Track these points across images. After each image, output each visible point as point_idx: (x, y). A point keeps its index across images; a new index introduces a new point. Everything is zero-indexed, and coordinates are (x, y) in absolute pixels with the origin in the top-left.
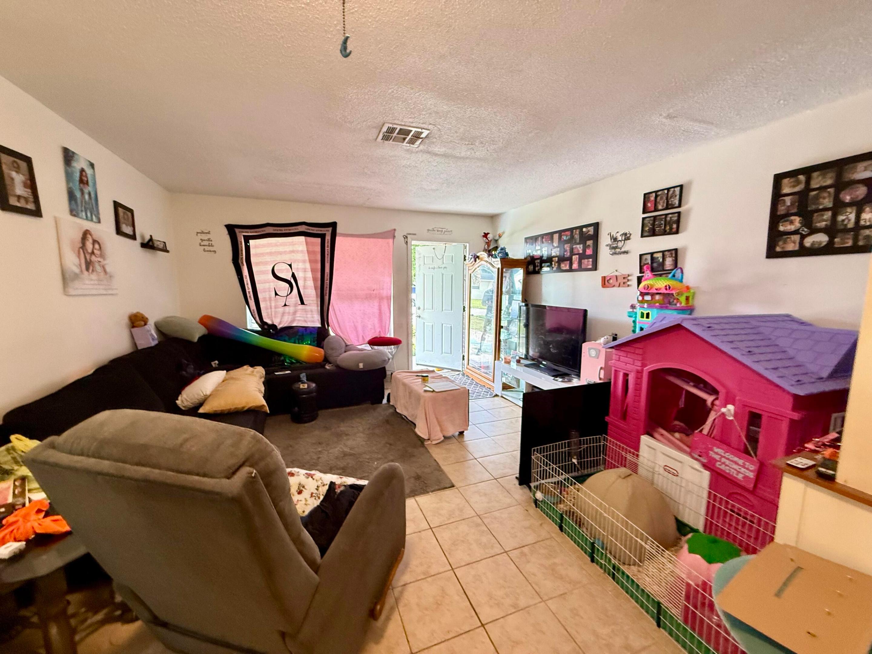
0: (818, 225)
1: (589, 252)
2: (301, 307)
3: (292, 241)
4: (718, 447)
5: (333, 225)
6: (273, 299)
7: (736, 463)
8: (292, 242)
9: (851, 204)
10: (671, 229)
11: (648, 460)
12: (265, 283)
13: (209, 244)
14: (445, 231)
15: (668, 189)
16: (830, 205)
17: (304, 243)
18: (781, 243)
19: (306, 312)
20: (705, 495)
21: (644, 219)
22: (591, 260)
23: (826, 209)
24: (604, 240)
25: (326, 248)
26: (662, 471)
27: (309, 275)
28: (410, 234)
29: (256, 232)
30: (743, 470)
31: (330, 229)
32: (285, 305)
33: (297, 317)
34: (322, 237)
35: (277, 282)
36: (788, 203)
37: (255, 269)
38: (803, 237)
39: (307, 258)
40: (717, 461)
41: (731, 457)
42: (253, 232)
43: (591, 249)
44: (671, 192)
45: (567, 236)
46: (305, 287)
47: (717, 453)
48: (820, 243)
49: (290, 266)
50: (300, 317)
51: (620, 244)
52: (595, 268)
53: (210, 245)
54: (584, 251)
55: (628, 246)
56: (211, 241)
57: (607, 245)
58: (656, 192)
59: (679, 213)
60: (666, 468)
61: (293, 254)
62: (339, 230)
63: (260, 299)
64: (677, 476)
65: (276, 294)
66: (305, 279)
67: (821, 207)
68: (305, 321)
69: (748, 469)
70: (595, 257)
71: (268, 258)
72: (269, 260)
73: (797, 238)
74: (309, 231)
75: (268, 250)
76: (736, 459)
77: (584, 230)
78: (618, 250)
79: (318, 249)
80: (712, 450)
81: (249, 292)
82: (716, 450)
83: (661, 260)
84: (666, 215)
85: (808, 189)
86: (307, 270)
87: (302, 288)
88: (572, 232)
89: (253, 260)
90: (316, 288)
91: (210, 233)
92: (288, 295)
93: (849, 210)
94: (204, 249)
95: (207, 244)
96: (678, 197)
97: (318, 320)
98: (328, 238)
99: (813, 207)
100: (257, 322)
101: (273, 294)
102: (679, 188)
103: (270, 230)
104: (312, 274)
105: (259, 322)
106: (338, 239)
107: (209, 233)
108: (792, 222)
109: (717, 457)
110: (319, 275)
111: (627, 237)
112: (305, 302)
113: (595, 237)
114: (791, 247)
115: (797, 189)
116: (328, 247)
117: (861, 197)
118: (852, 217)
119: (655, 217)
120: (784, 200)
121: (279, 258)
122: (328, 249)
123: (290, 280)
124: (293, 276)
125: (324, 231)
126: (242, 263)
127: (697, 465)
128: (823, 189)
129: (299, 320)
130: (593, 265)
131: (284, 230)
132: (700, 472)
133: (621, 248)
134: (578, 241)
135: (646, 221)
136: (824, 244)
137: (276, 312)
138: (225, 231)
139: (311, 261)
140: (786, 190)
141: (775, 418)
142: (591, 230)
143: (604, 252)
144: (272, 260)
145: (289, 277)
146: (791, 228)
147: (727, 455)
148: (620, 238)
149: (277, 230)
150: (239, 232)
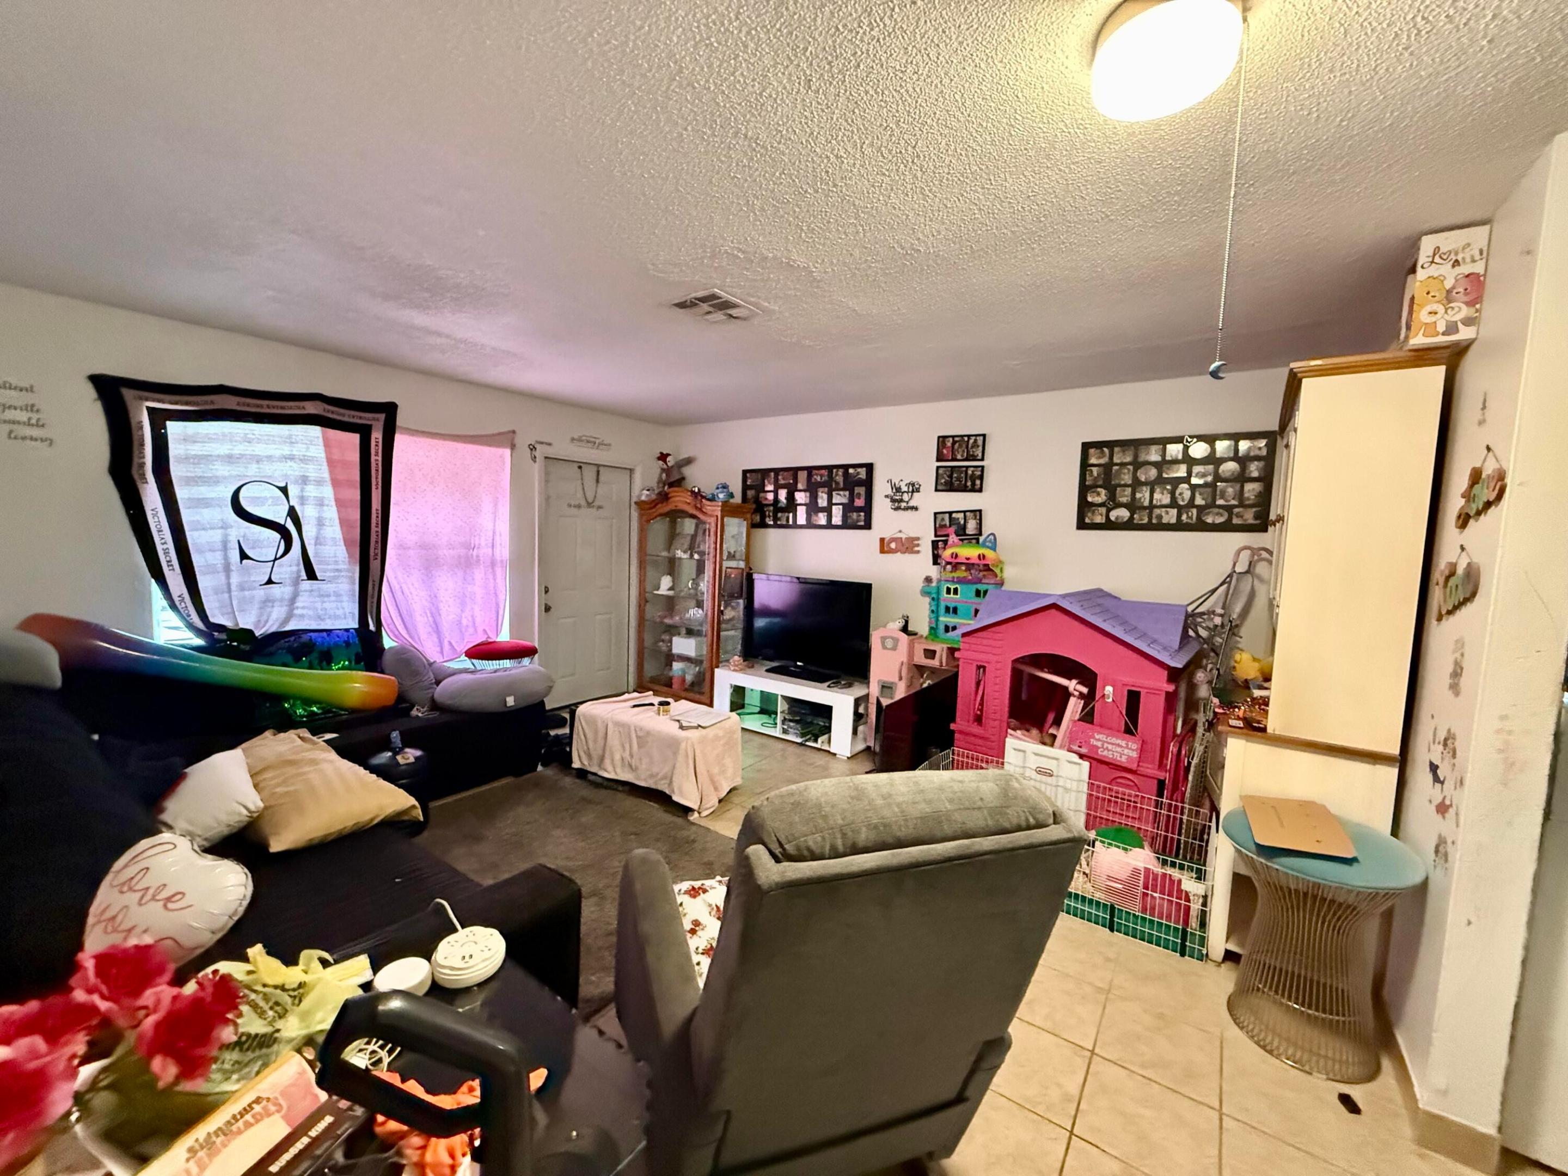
0: (1121, 499)
1: (859, 502)
2: (307, 585)
3: (287, 433)
4: (1099, 733)
5: (389, 410)
6: (233, 568)
7: (1119, 745)
8: (290, 437)
9: (1145, 484)
10: (973, 484)
11: (1016, 766)
12: (212, 528)
13: (30, 419)
14: (599, 444)
15: (969, 436)
16: (1130, 482)
17: (321, 441)
18: (1089, 514)
19: (321, 596)
20: (1085, 788)
21: (938, 468)
22: (862, 514)
23: (1126, 485)
24: (881, 489)
25: (373, 458)
26: (1034, 775)
27: (331, 513)
28: (542, 443)
29: (187, 404)
30: (1126, 751)
31: (382, 417)
32: (270, 582)
33: (297, 608)
34: (365, 432)
35: (247, 528)
36: (1095, 474)
37: (181, 493)
38: (1109, 511)
39: (326, 475)
40: (1099, 748)
41: (1114, 740)
42: (176, 403)
43: (863, 498)
44: (971, 441)
45: (822, 476)
46: (318, 541)
47: (1099, 740)
48: (1123, 517)
49: (284, 490)
50: (303, 608)
51: (906, 497)
52: (868, 526)
53: (33, 421)
54: (852, 500)
55: (916, 500)
56: (38, 411)
57: (887, 496)
58: (953, 437)
59: (983, 467)
60: (1040, 771)
61: (290, 463)
62: (400, 421)
63: (196, 569)
64: (1052, 776)
65: (244, 556)
66: (320, 523)
67: (1123, 482)
68: (320, 618)
69: (1130, 749)
70: (867, 509)
71: (221, 470)
72: (226, 474)
73: (1103, 510)
74: (330, 415)
75: (223, 449)
76: (1119, 741)
77: (851, 471)
78: (903, 505)
79: (355, 457)
80: (1094, 738)
81: (166, 552)
82: (1097, 736)
83: (962, 522)
84: (967, 467)
85: (1111, 464)
86: (326, 502)
87: (313, 542)
88: (831, 473)
89: (176, 471)
90: (348, 543)
91: (35, 389)
92: (276, 559)
93: (1144, 488)
94: (11, 432)
95: (25, 419)
96: (981, 448)
97: (353, 614)
98: (377, 436)
99: (1117, 482)
100: (191, 626)
101: (235, 555)
102: (981, 438)
103: (231, 403)
104: (338, 511)
105: (200, 625)
106: (401, 442)
107: (31, 389)
108: (1099, 494)
109: (1099, 744)
110: (356, 515)
111: (915, 488)
112: (318, 574)
113: (868, 483)
114: (1099, 519)
115: (1102, 461)
116: (377, 455)
117: (1153, 478)
118: (1147, 495)
119: (952, 467)
120: (1091, 471)
121: (252, 471)
122: (376, 459)
123: (282, 522)
124: (292, 513)
125: (369, 420)
126: (143, 476)
127: (1075, 758)
128: (1123, 465)
129: (302, 616)
130: (865, 521)
131: (266, 407)
132: (1079, 764)
133: (907, 502)
134: (842, 485)
135: (941, 471)
136: (1125, 520)
137: (242, 601)
138: (90, 392)
139: (336, 483)
140: (1093, 461)
141: (1153, 692)
142: (863, 473)
143: (881, 506)
144: (234, 473)
145: (279, 515)
146: (1098, 500)
147: (1108, 740)
148: (904, 489)
149: (248, 405)
150: (135, 398)
